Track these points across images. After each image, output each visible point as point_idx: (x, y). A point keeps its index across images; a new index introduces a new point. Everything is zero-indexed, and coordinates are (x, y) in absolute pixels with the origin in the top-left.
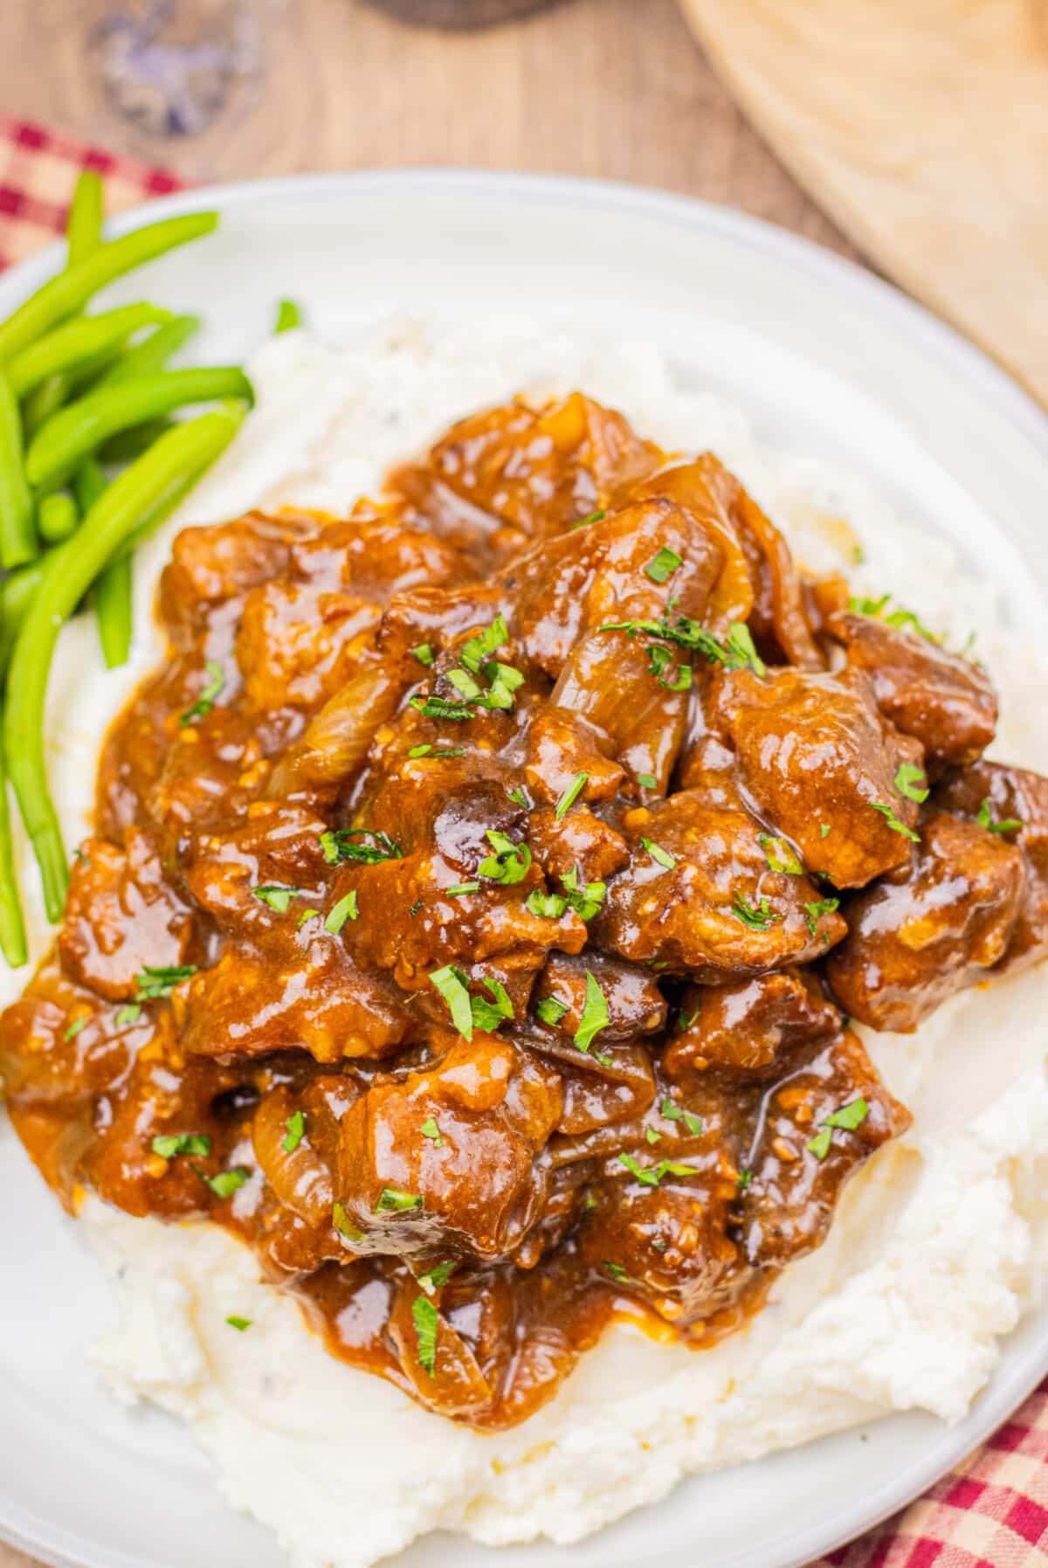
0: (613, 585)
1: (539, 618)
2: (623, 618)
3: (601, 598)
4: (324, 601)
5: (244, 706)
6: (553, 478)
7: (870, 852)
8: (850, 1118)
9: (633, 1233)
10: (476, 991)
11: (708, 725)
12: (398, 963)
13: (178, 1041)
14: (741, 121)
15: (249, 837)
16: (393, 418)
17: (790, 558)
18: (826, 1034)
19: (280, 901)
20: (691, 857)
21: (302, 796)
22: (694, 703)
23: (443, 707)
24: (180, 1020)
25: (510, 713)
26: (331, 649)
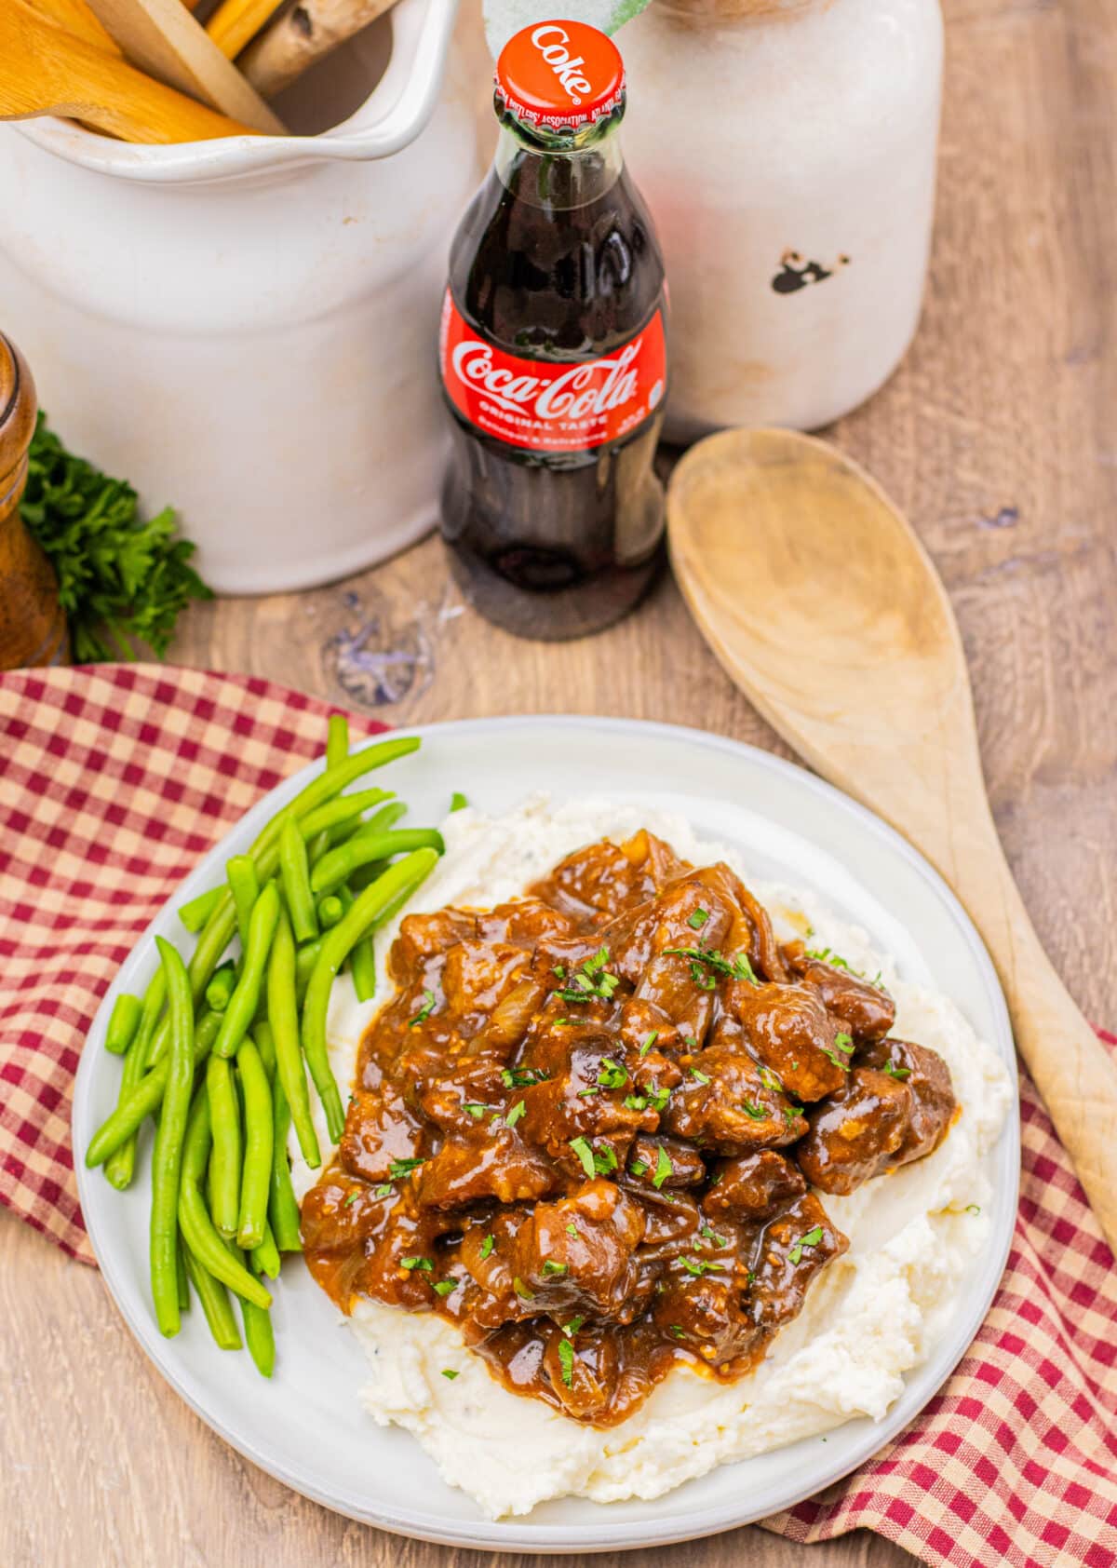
0: (671, 929)
1: (626, 951)
2: (676, 947)
3: (662, 937)
4: (496, 948)
5: (448, 1014)
6: (628, 883)
7: (821, 1079)
8: (812, 1239)
9: (687, 1302)
10: (596, 1152)
11: (725, 1011)
12: (550, 1140)
13: (415, 1201)
14: (733, 690)
15: (459, 1076)
16: (530, 856)
17: (770, 925)
18: (798, 1192)
19: (478, 1112)
20: (719, 1076)
21: (489, 1052)
22: (717, 1000)
23: (573, 994)
24: (416, 1188)
25: (611, 1001)
26: (502, 977)
